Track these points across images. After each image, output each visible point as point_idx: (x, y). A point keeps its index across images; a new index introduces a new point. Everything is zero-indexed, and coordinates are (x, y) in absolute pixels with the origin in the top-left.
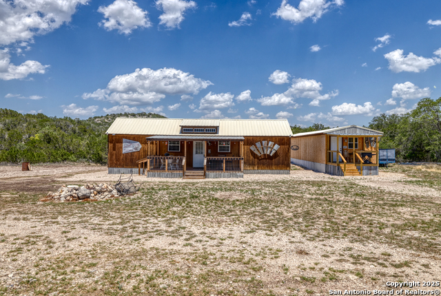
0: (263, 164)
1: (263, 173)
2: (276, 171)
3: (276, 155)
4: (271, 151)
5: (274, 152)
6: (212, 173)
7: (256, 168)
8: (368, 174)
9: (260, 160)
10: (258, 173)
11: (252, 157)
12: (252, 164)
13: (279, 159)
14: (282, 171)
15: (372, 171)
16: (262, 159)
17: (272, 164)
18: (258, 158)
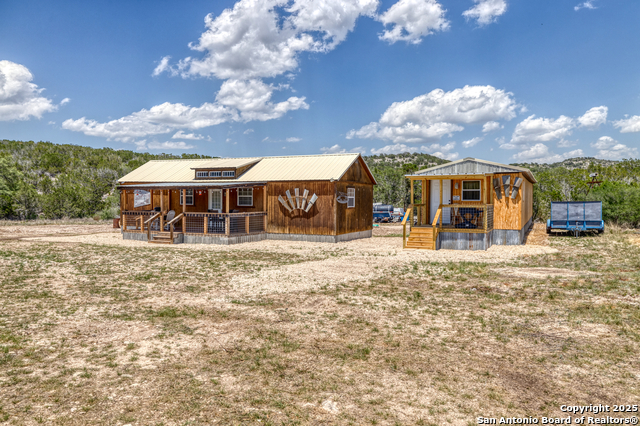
0: (297, 226)
1: (297, 240)
2: (314, 237)
3: (314, 210)
4: (306, 205)
5: (310, 205)
6: (190, 237)
7: (287, 231)
8: (465, 248)
9: (292, 218)
10: (290, 239)
11: (281, 214)
12: (282, 225)
13: (319, 218)
14: (323, 237)
15: (474, 243)
16: (295, 217)
17: (309, 226)
18: (289, 216)
